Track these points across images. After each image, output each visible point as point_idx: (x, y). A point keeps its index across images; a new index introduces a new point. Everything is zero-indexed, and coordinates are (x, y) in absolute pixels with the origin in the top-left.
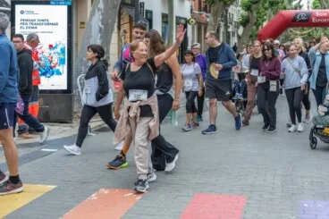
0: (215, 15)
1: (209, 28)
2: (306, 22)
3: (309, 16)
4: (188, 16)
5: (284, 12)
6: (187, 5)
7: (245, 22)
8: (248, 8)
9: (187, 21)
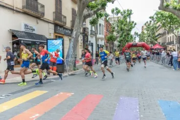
0: (110, 44)
1: (108, 48)
2: (136, 46)
3: (136, 44)
4: (103, 44)
5: (130, 43)
6: (103, 41)
7: (119, 46)
8: (120, 42)
9: (103, 46)
